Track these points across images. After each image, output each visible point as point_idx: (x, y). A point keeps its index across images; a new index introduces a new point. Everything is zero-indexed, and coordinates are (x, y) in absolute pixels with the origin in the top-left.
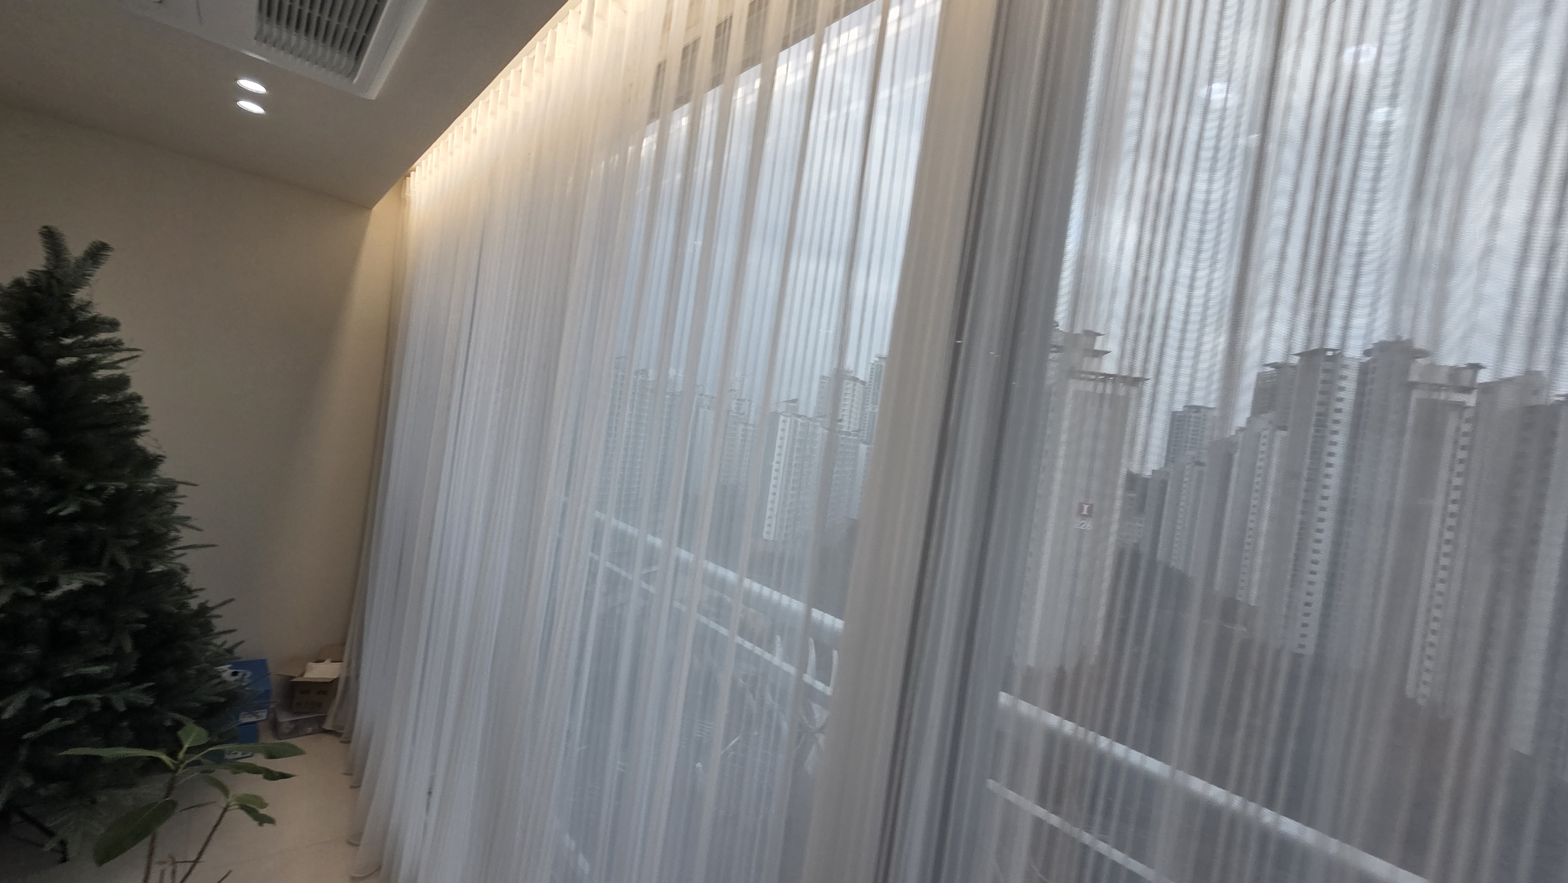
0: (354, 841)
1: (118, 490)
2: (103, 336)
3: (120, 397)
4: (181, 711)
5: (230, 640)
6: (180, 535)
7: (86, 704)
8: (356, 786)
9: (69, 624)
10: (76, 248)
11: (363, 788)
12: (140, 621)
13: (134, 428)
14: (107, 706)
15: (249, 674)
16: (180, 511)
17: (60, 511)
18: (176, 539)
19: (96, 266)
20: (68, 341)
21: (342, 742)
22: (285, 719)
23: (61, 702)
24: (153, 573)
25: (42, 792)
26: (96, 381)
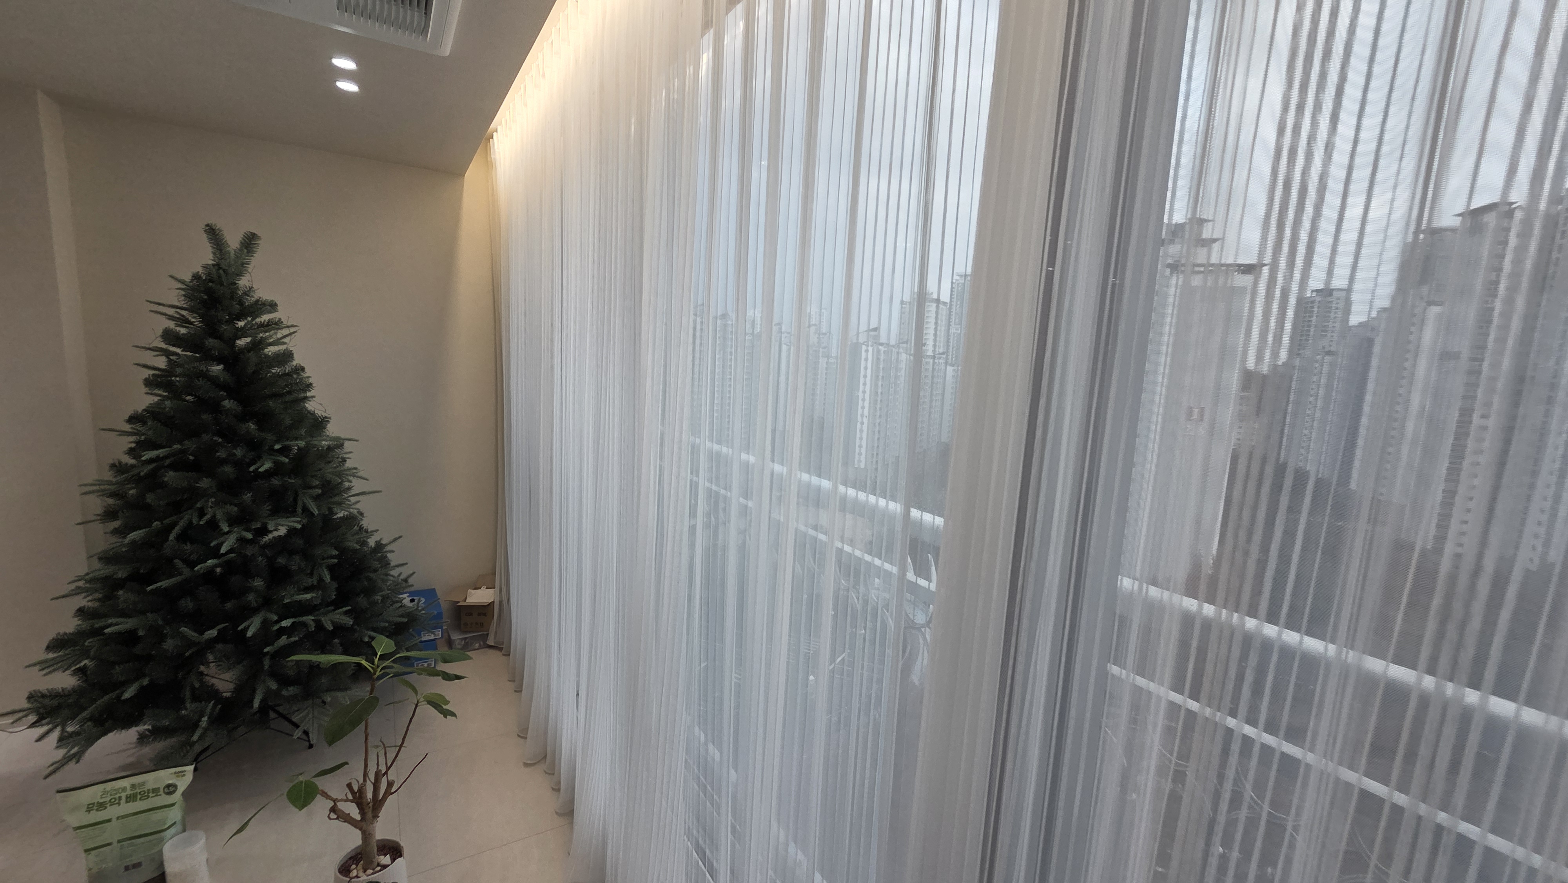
0: (523, 735)
1: (299, 449)
2: (265, 318)
3: (288, 369)
4: (375, 630)
5: (405, 572)
6: (353, 484)
7: (304, 625)
8: (519, 691)
9: (281, 560)
10: (233, 241)
11: (523, 692)
12: (333, 557)
13: (303, 395)
14: (319, 626)
15: (423, 600)
16: (349, 464)
17: (259, 468)
18: (349, 488)
19: (250, 254)
20: (241, 324)
21: (504, 655)
22: (456, 636)
23: (286, 623)
24: (337, 518)
25: (285, 693)
26: (266, 356)
